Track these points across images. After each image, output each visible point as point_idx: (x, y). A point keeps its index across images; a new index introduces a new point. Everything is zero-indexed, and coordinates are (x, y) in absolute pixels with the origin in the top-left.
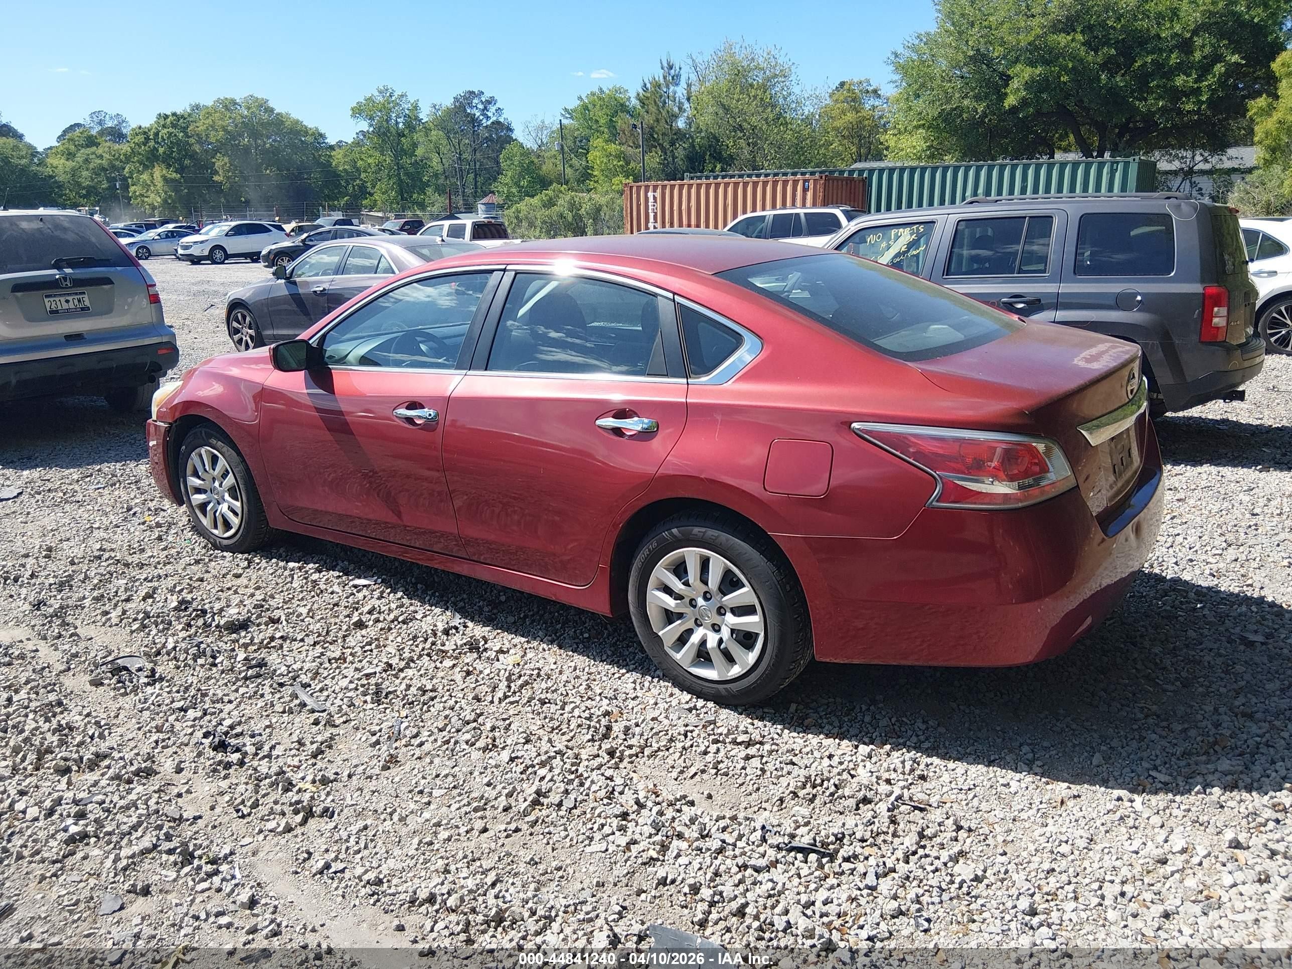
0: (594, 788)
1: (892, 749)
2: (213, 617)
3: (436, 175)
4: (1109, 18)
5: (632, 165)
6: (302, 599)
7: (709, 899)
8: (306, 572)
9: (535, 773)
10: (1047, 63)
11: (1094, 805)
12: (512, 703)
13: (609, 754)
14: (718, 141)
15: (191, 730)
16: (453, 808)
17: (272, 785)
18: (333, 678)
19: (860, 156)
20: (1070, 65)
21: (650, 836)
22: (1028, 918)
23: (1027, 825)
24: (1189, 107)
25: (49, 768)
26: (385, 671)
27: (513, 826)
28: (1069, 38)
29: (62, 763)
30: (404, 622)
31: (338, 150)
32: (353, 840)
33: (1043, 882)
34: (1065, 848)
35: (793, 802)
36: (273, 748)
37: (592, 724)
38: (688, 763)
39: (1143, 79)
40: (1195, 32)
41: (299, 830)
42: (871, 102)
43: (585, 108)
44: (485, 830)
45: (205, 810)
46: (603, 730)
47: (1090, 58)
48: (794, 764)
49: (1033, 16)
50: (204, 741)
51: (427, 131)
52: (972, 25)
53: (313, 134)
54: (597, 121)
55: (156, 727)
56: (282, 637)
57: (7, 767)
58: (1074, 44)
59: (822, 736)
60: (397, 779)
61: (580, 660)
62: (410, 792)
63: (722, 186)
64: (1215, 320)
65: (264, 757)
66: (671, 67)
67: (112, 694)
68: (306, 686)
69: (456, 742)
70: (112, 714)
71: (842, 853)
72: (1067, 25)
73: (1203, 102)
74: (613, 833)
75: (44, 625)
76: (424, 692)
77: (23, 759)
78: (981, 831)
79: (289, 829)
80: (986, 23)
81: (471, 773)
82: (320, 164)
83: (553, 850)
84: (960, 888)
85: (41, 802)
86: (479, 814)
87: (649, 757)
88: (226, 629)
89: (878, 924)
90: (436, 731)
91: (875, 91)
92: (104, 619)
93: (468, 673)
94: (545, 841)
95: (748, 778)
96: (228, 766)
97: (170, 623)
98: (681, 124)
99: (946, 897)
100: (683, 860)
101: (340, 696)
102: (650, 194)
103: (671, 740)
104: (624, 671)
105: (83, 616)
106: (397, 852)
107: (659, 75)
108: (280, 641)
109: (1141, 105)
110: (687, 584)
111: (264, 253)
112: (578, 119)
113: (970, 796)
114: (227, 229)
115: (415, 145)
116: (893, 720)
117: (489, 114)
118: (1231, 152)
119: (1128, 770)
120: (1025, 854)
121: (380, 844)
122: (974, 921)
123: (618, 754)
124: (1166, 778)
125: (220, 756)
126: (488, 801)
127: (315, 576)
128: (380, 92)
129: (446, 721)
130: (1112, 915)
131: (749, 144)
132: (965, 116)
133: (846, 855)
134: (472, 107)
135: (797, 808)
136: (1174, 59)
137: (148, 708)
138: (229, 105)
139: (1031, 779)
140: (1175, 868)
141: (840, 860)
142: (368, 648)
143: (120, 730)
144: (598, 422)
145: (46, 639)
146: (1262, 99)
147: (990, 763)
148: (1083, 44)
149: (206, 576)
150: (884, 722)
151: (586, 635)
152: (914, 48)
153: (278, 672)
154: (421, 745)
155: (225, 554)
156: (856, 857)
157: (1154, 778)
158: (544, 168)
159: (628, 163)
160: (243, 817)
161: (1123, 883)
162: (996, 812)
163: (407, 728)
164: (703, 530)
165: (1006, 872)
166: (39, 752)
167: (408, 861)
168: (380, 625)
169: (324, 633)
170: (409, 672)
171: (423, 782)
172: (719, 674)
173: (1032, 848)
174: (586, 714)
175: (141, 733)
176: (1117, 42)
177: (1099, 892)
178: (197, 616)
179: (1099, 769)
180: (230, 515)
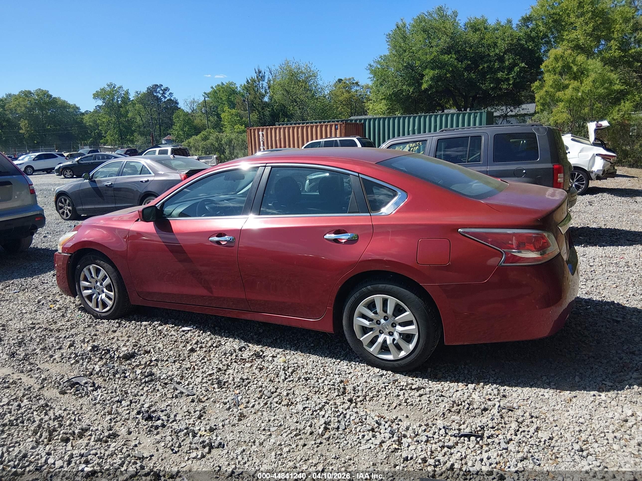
0: (352, 418)
1: (484, 385)
2: (114, 352)
3: (139, 127)
4: (466, 47)
5: (244, 119)
6: (155, 340)
7: (433, 464)
8: (154, 326)
9: (319, 414)
10: (439, 68)
11: (585, 399)
12: (290, 381)
13: (349, 401)
14: (285, 107)
15: (128, 411)
16: (285, 435)
17: (185, 435)
18: (192, 378)
19: (352, 113)
20: (451, 69)
21: (390, 438)
22: (581, 453)
23: (560, 412)
24: (505, 87)
25: (57, 439)
26: (218, 372)
27: (318, 441)
28: (449, 57)
29: (65, 436)
30: (216, 347)
31: (86, 115)
32: (239, 457)
33: (579, 436)
34: (582, 420)
35: (449, 414)
36: (175, 416)
37: (336, 387)
38: (391, 402)
39: (483, 75)
40: (505, 53)
41: (209, 456)
42: (355, 88)
43: (215, 92)
44: (305, 445)
45: (153, 452)
46: (342, 390)
47: (459, 66)
48: (443, 396)
49: (432, 47)
50: (138, 416)
51: (134, 104)
52: (405, 51)
53: (73, 107)
54: (221, 99)
55: (108, 412)
56: (156, 360)
57: (32, 441)
58: (451, 59)
59: (448, 382)
60: (249, 425)
61: (314, 357)
62: (259, 430)
63: (296, 128)
64: (559, 179)
65: (173, 421)
66: (260, 72)
67: (74, 397)
68: (179, 383)
69: (271, 403)
70: (79, 408)
71: (486, 435)
72: (447, 51)
73: (510, 84)
74: (371, 439)
75: (20, 365)
76: (243, 380)
77: (41, 436)
78: (542, 417)
79: (203, 456)
80: (411, 51)
81: (285, 418)
82: (77, 123)
83: (343, 451)
84: (545, 444)
85: (62, 458)
86: (298, 437)
87: (370, 401)
88: (123, 358)
89: (517, 465)
90: (257, 399)
91: (357, 83)
92: (52, 359)
93: (261, 369)
94: (337, 446)
95: (423, 405)
96: (157, 427)
97: (90, 358)
98: (266, 99)
99: (540, 448)
100: (412, 447)
101: (199, 386)
102: (260, 133)
103: (378, 392)
104: (339, 360)
105: (39, 359)
106: (265, 461)
107: (254, 76)
108: (156, 362)
109: (483, 87)
110: (376, 313)
111: (56, 168)
112: (212, 98)
113: (530, 402)
114: (33, 157)
115: (127, 112)
116: (479, 371)
117: (166, 96)
118: (524, 106)
119: (592, 382)
120: (565, 425)
121: (255, 457)
122: (558, 458)
123: (354, 401)
124: (611, 384)
125: (150, 423)
126: (300, 431)
127: (160, 328)
128: (108, 86)
129: (261, 394)
130: (615, 447)
131: (300, 109)
132: (404, 94)
133: (488, 435)
134: (157, 93)
135: (453, 417)
136: (497, 65)
137: (99, 403)
138: (27, 94)
139: (552, 391)
140: (633, 423)
141: (486, 438)
142: (203, 361)
143: (87, 416)
144: (325, 237)
145: (23, 372)
146: (537, 82)
147: (531, 386)
148: (455, 59)
149: (97, 333)
150: (474, 373)
151: (312, 345)
152: (378, 62)
153: (162, 378)
154: (253, 406)
155: (104, 321)
156: (492, 436)
157: (605, 384)
158: (195, 121)
159: (242, 118)
160: (176, 453)
161: (613, 432)
162: (544, 408)
163: (242, 399)
164: (384, 285)
165: (561, 434)
166: (49, 431)
167: (273, 465)
168: (204, 349)
169: (178, 356)
170: (231, 371)
171: (263, 424)
172: (394, 357)
173: (567, 421)
174: (331, 383)
175: (99, 416)
176: (471, 58)
177: (605, 438)
178: (105, 353)
179: (580, 383)
180: (107, 300)
